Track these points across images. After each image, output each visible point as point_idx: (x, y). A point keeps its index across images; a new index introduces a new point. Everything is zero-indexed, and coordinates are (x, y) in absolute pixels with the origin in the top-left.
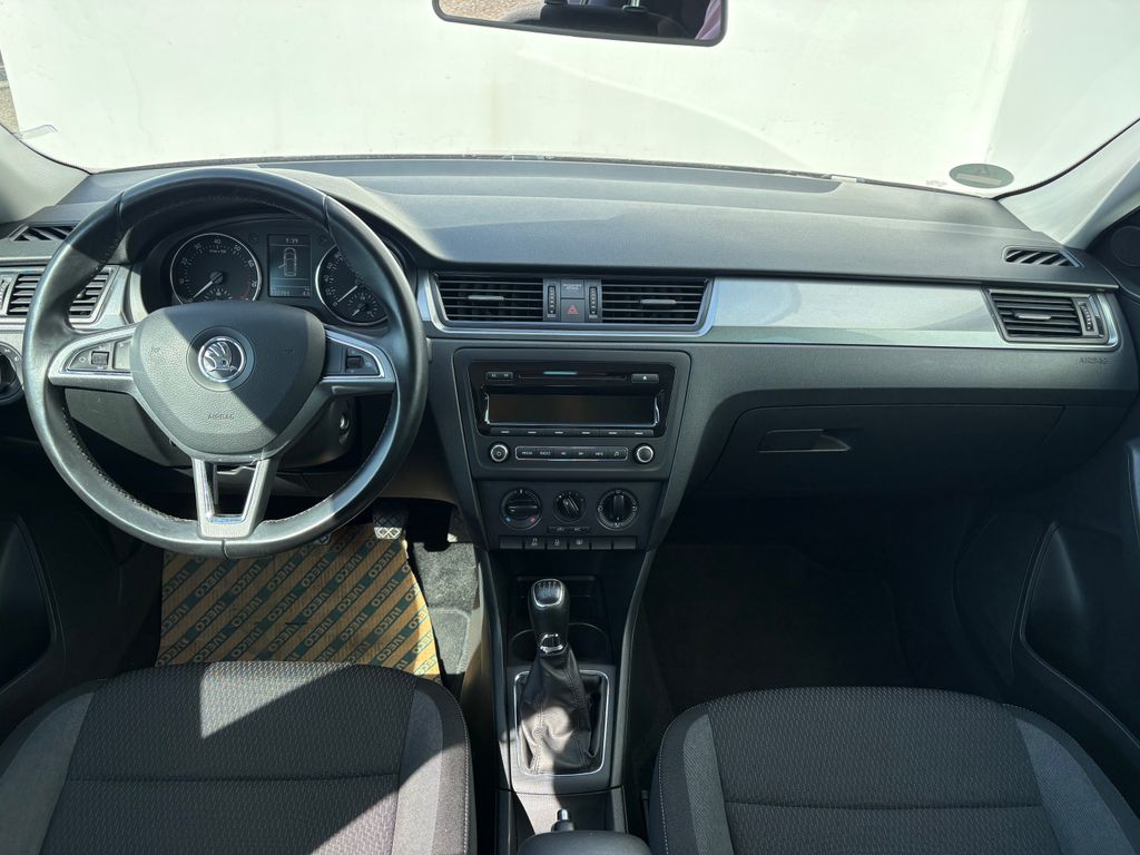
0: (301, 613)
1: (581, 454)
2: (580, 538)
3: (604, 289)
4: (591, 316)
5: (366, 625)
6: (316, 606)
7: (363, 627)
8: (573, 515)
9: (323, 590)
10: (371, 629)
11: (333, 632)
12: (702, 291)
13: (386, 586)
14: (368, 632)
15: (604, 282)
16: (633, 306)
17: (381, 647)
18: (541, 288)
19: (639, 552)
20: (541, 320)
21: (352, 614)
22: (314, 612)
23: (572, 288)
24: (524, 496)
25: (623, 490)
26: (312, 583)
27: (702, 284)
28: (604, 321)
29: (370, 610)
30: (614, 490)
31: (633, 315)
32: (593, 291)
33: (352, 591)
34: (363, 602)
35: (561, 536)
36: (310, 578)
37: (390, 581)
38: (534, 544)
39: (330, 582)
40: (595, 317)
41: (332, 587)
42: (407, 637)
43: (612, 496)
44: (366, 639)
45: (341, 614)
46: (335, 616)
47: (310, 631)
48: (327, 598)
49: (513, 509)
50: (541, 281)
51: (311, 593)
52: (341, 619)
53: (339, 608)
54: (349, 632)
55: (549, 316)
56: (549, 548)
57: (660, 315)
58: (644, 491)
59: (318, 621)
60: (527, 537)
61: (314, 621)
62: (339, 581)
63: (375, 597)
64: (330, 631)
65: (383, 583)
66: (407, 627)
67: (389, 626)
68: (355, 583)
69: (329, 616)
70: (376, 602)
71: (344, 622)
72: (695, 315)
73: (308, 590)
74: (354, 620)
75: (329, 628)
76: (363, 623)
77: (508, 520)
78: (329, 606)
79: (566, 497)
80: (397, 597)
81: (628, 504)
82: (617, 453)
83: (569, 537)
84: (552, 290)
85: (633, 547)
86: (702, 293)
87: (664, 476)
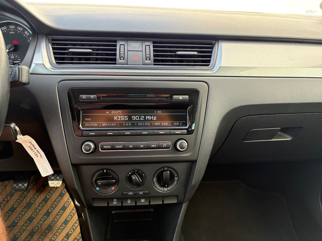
0: (14, 221)
1: (142, 146)
2: (142, 198)
3: (154, 47)
4: (146, 61)
5: (46, 222)
6: (21, 216)
7: (45, 223)
8: (138, 185)
9: (25, 208)
10: (49, 223)
11: (30, 228)
12: (212, 48)
13: (55, 201)
14: (47, 225)
15: (154, 43)
16: (171, 56)
17: (54, 232)
18: (116, 46)
19: (179, 204)
20: (115, 64)
21: (39, 217)
22: (20, 219)
23: (135, 46)
24: (107, 174)
25: (169, 167)
26: (19, 205)
27: (211, 44)
28: (154, 65)
29: (48, 214)
30: (163, 168)
31: (172, 61)
32: (148, 47)
33: (39, 206)
34: (44, 210)
35: (131, 198)
36: (18, 202)
37: (57, 198)
38: (115, 203)
39: (28, 203)
40: (149, 62)
41: (29, 205)
42: (66, 225)
43: (162, 172)
44: (46, 229)
45: (33, 218)
46: (31, 219)
47: (19, 229)
48: (26, 211)
49: (99, 182)
50: (116, 42)
51: (19, 210)
52: (34, 220)
53: (33, 215)
54: (38, 226)
55: (120, 61)
56: (124, 205)
57: (188, 61)
58: (181, 168)
59: (23, 223)
60: (111, 199)
61: (21, 223)
62: (32, 202)
63: (50, 207)
64: (29, 228)
65: (54, 200)
66: (66, 219)
67: (58, 220)
68: (40, 202)
69: (28, 220)
70: (51, 210)
71: (35, 222)
72: (209, 61)
73: (17, 208)
74: (41, 220)
75: (28, 226)
76: (45, 221)
77: (98, 189)
78: (28, 215)
79: (133, 173)
80: (61, 205)
81: (172, 176)
82: (165, 145)
83: (136, 198)
84: (122, 46)
85: (175, 201)
86: (213, 49)
87: (194, 158)
